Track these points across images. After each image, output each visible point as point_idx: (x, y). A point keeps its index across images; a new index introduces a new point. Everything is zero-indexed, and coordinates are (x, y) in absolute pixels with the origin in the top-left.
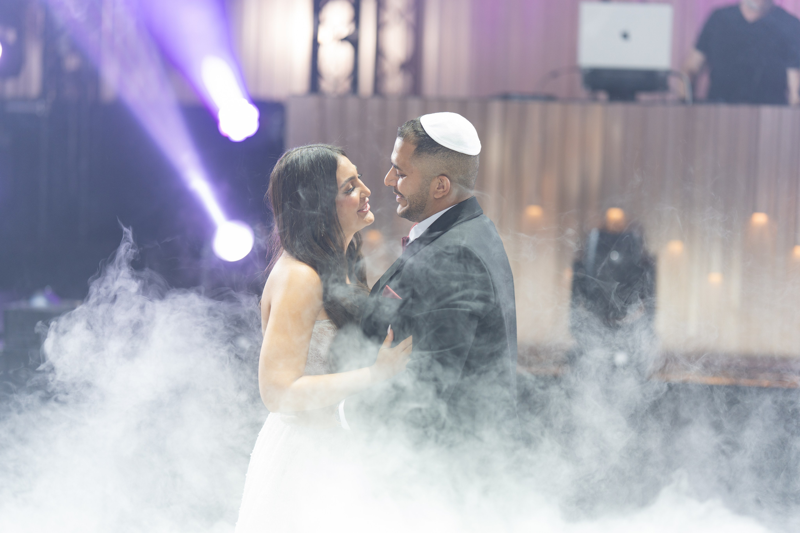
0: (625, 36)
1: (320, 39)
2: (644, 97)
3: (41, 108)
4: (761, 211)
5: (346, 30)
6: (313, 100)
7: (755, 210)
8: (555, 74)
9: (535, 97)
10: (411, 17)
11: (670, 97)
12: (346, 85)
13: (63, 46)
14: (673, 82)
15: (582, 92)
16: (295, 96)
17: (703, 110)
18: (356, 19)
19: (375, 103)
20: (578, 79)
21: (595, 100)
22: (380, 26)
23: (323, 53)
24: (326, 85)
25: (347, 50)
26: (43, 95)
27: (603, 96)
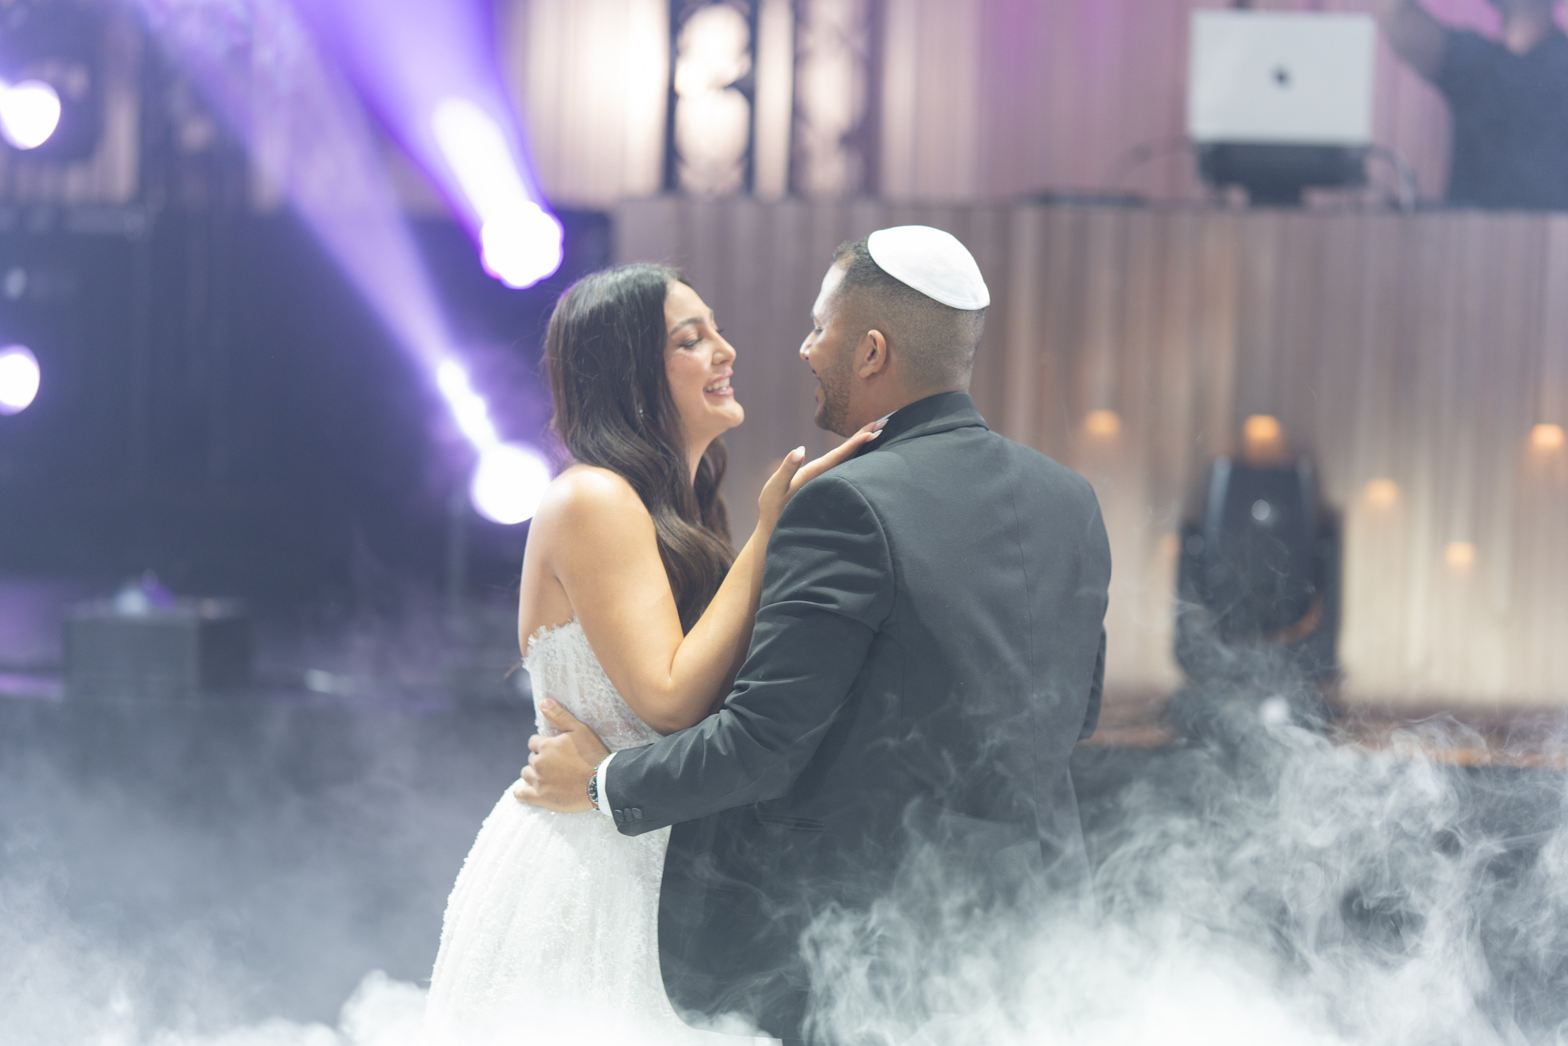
0: (1281, 77)
1: (680, 85)
2: (1318, 198)
3: (135, 224)
4: (1549, 422)
5: (733, 68)
6: (667, 207)
7: (1538, 419)
8: (1142, 154)
9: (1103, 199)
10: (860, 43)
11: (1371, 196)
12: (735, 176)
13: (179, 102)
14: (1376, 168)
15: (1196, 189)
16: (631, 200)
17: (1434, 224)
18: (752, 47)
19: (789, 213)
20: (1189, 164)
21: (1222, 204)
22: (799, 59)
23: (686, 113)
24: (692, 177)
25: (734, 107)
26: (140, 197)
27: (1237, 196)
